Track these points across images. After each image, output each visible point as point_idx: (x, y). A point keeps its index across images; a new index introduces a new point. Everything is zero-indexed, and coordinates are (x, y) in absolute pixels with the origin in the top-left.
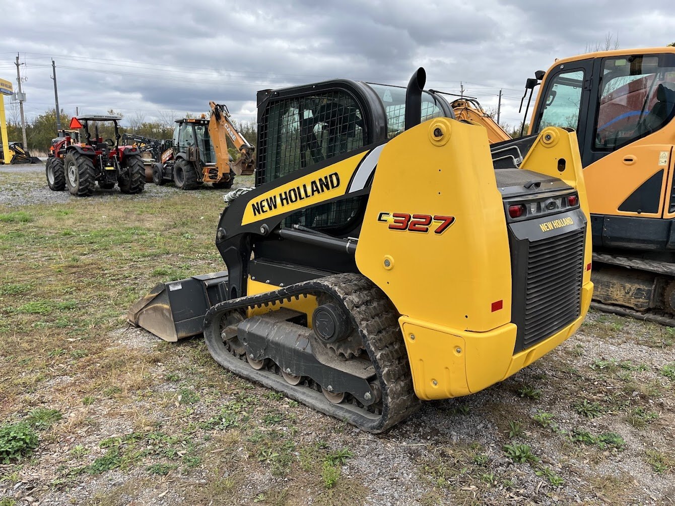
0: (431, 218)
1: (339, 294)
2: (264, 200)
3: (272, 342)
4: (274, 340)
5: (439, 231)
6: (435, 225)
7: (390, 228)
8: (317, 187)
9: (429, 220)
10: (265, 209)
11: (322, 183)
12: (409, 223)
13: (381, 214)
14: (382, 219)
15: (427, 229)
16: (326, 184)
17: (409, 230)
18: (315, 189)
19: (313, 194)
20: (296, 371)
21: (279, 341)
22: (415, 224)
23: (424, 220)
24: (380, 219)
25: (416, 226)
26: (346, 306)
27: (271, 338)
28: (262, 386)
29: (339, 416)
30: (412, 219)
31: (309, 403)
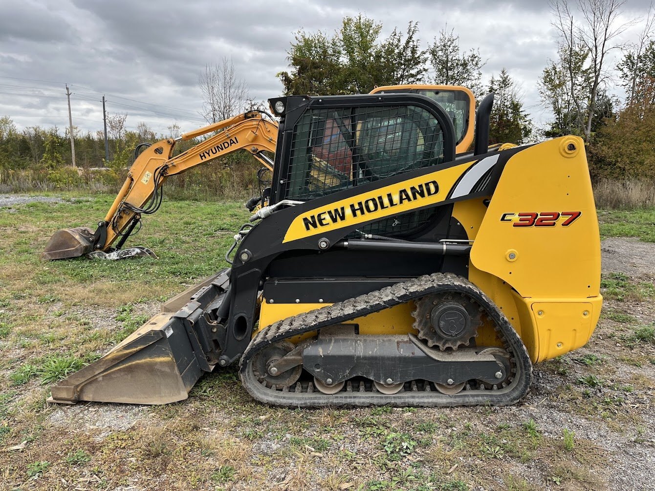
0: (559, 214)
1: (475, 290)
2: (325, 213)
3: (365, 358)
4: (367, 355)
5: (566, 224)
6: (563, 219)
7: (514, 226)
8: (407, 195)
9: (557, 216)
10: (324, 222)
11: (414, 191)
12: (536, 220)
13: (505, 215)
14: (505, 219)
15: (555, 223)
16: (418, 192)
17: (535, 225)
18: (404, 197)
19: (401, 202)
20: (400, 378)
21: (374, 354)
22: (541, 220)
23: (552, 216)
24: (503, 219)
25: (543, 222)
26: (485, 300)
27: (361, 354)
28: (354, 407)
29: (471, 402)
30: (539, 217)
31: (429, 403)
